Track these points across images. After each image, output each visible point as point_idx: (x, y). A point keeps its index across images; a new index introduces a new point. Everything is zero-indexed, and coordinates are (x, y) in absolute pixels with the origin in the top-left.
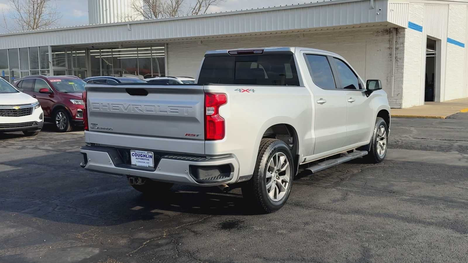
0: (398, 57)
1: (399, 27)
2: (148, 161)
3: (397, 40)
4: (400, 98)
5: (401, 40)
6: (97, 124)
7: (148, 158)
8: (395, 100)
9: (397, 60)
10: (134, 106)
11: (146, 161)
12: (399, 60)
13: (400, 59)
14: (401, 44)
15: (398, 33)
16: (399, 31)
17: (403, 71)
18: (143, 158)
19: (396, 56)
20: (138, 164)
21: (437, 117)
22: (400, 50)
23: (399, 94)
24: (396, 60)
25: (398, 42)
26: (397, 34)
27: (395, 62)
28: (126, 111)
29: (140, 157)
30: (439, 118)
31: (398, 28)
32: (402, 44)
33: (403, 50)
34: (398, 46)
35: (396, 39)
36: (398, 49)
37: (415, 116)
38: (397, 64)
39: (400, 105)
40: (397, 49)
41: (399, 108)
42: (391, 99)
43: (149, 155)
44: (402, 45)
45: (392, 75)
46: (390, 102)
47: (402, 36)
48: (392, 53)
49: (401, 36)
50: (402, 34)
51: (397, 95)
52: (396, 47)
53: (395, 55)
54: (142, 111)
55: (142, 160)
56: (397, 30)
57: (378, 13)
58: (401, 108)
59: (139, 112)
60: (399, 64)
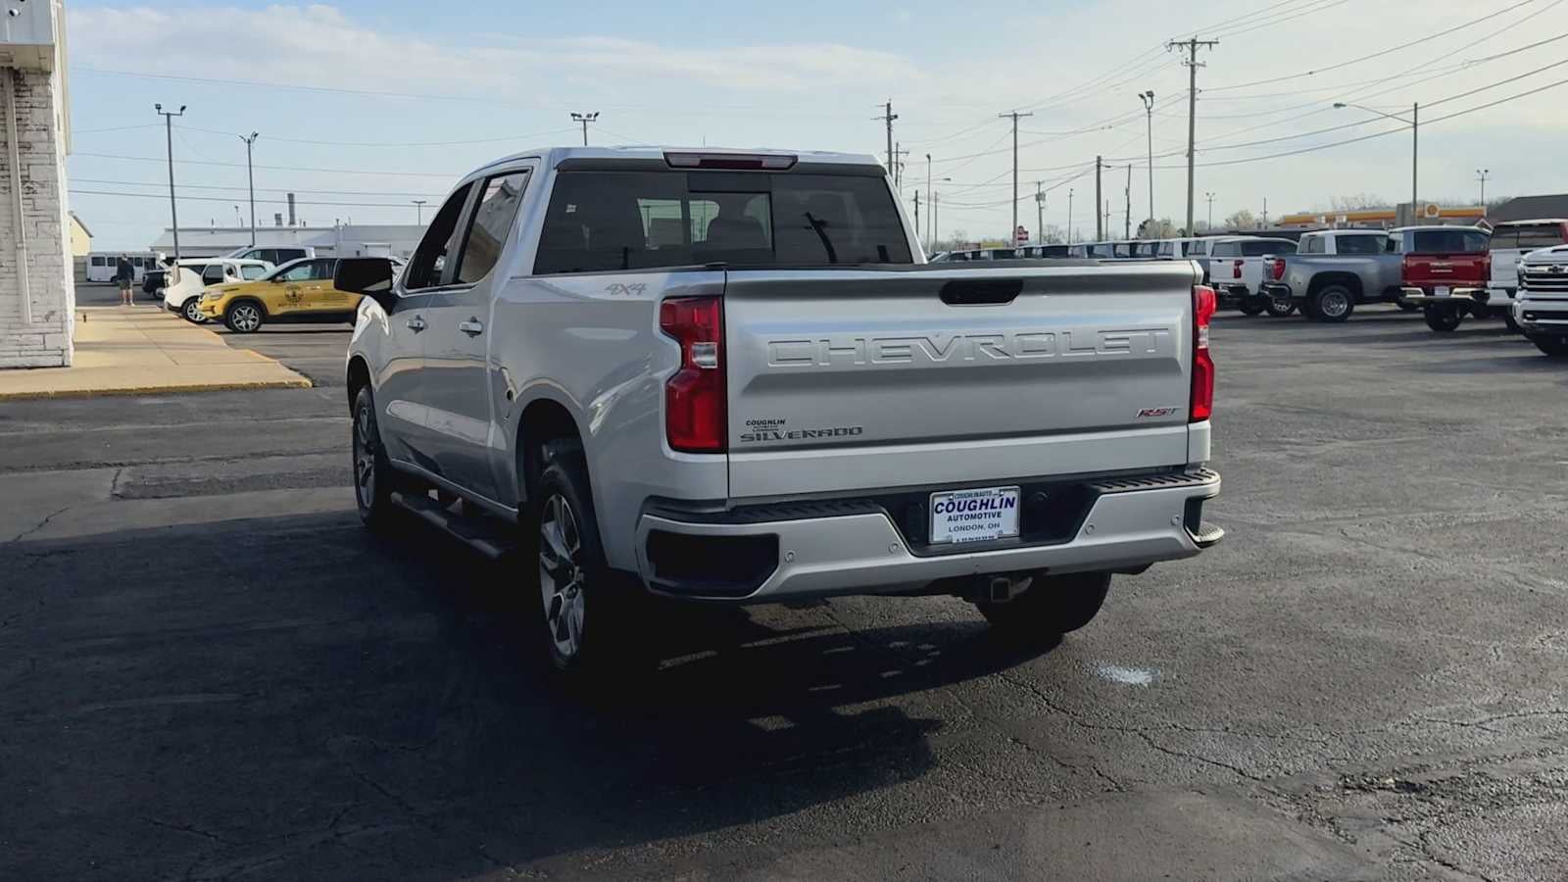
0: (32, 179)
1: (25, 68)
2: (996, 520)
3: (24, 116)
4: (60, 330)
5: (38, 116)
6: (783, 422)
7: (998, 510)
8: (40, 338)
9: (29, 188)
10: (976, 340)
11: (984, 521)
12: (36, 187)
13: (43, 186)
14: (37, 130)
15: (22, 89)
16: (29, 83)
17: (60, 230)
18: (977, 512)
19: (26, 173)
20: (958, 537)
21: (286, 382)
22: (37, 153)
23: (53, 313)
24: (27, 191)
25: (29, 122)
26: (20, 94)
27: (25, 196)
28: (944, 359)
29: (966, 511)
30: (295, 386)
31: (22, 71)
32: (45, 130)
33: (50, 154)
34: (28, 137)
35: (19, 110)
36: (29, 148)
37: (176, 387)
38: (31, 202)
39: (60, 352)
40: (26, 147)
41: (60, 363)
42: (20, 335)
43: (1002, 500)
44: (44, 135)
45: (19, 245)
46: (21, 345)
47: (40, 102)
48: (11, 161)
49: (35, 101)
50: (39, 95)
51: (47, 318)
52: (22, 140)
53: (21, 170)
54: (1007, 355)
55: (973, 520)
56: (19, 78)
57: (16, 12)
58: (66, 364)
59: (995, 357)
60: (39, 203)
